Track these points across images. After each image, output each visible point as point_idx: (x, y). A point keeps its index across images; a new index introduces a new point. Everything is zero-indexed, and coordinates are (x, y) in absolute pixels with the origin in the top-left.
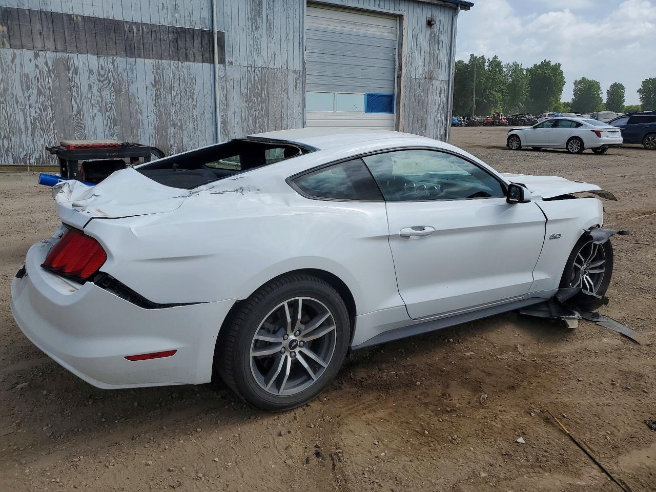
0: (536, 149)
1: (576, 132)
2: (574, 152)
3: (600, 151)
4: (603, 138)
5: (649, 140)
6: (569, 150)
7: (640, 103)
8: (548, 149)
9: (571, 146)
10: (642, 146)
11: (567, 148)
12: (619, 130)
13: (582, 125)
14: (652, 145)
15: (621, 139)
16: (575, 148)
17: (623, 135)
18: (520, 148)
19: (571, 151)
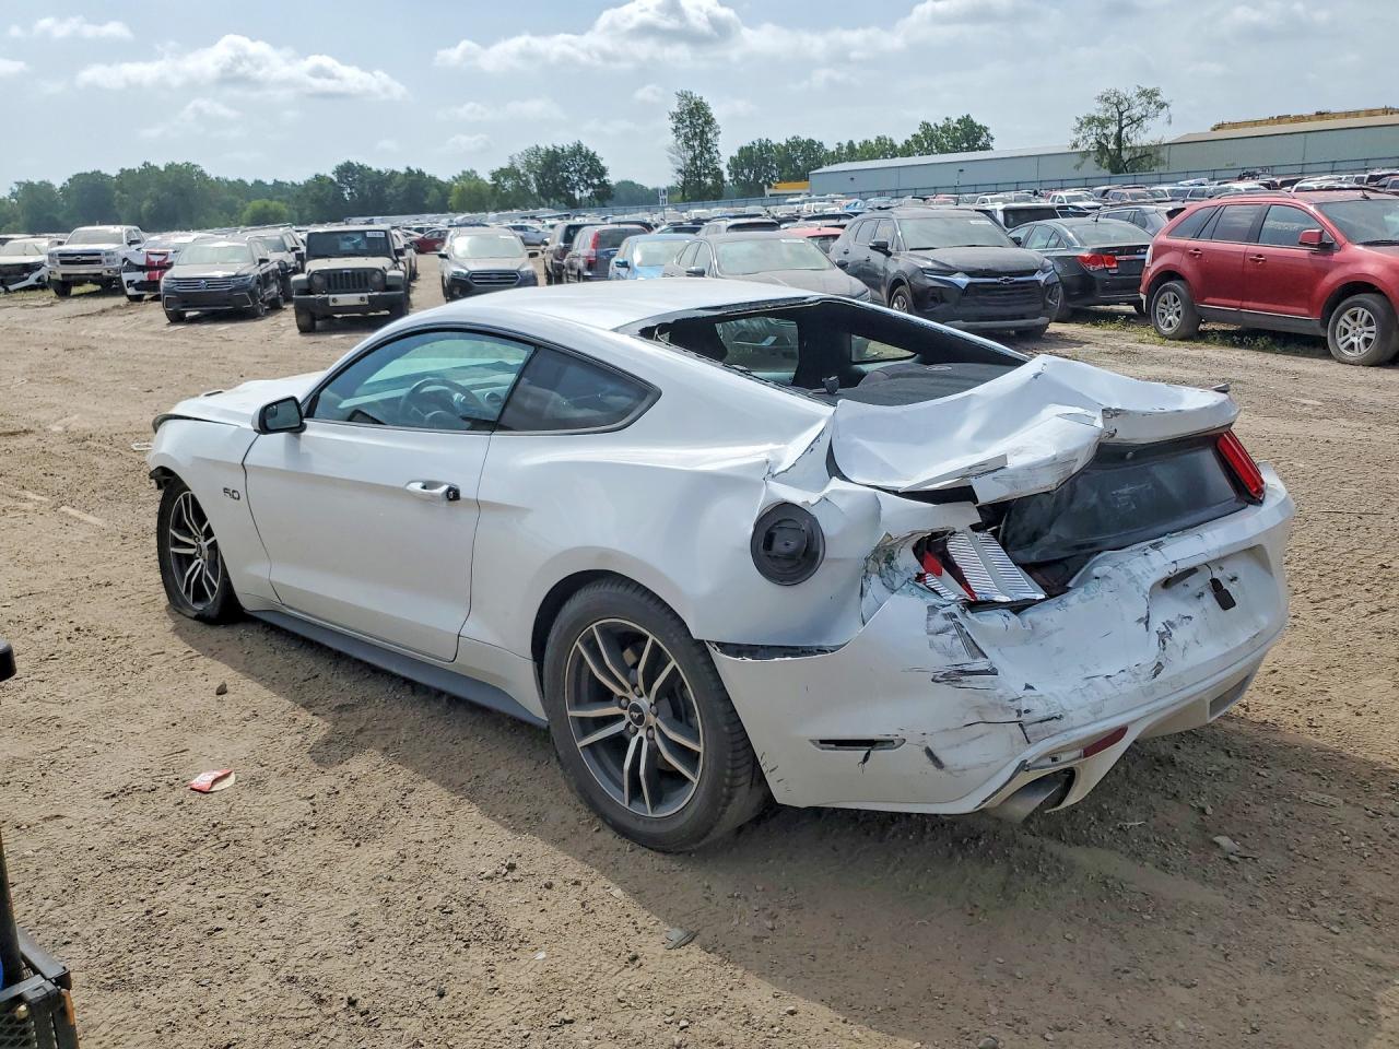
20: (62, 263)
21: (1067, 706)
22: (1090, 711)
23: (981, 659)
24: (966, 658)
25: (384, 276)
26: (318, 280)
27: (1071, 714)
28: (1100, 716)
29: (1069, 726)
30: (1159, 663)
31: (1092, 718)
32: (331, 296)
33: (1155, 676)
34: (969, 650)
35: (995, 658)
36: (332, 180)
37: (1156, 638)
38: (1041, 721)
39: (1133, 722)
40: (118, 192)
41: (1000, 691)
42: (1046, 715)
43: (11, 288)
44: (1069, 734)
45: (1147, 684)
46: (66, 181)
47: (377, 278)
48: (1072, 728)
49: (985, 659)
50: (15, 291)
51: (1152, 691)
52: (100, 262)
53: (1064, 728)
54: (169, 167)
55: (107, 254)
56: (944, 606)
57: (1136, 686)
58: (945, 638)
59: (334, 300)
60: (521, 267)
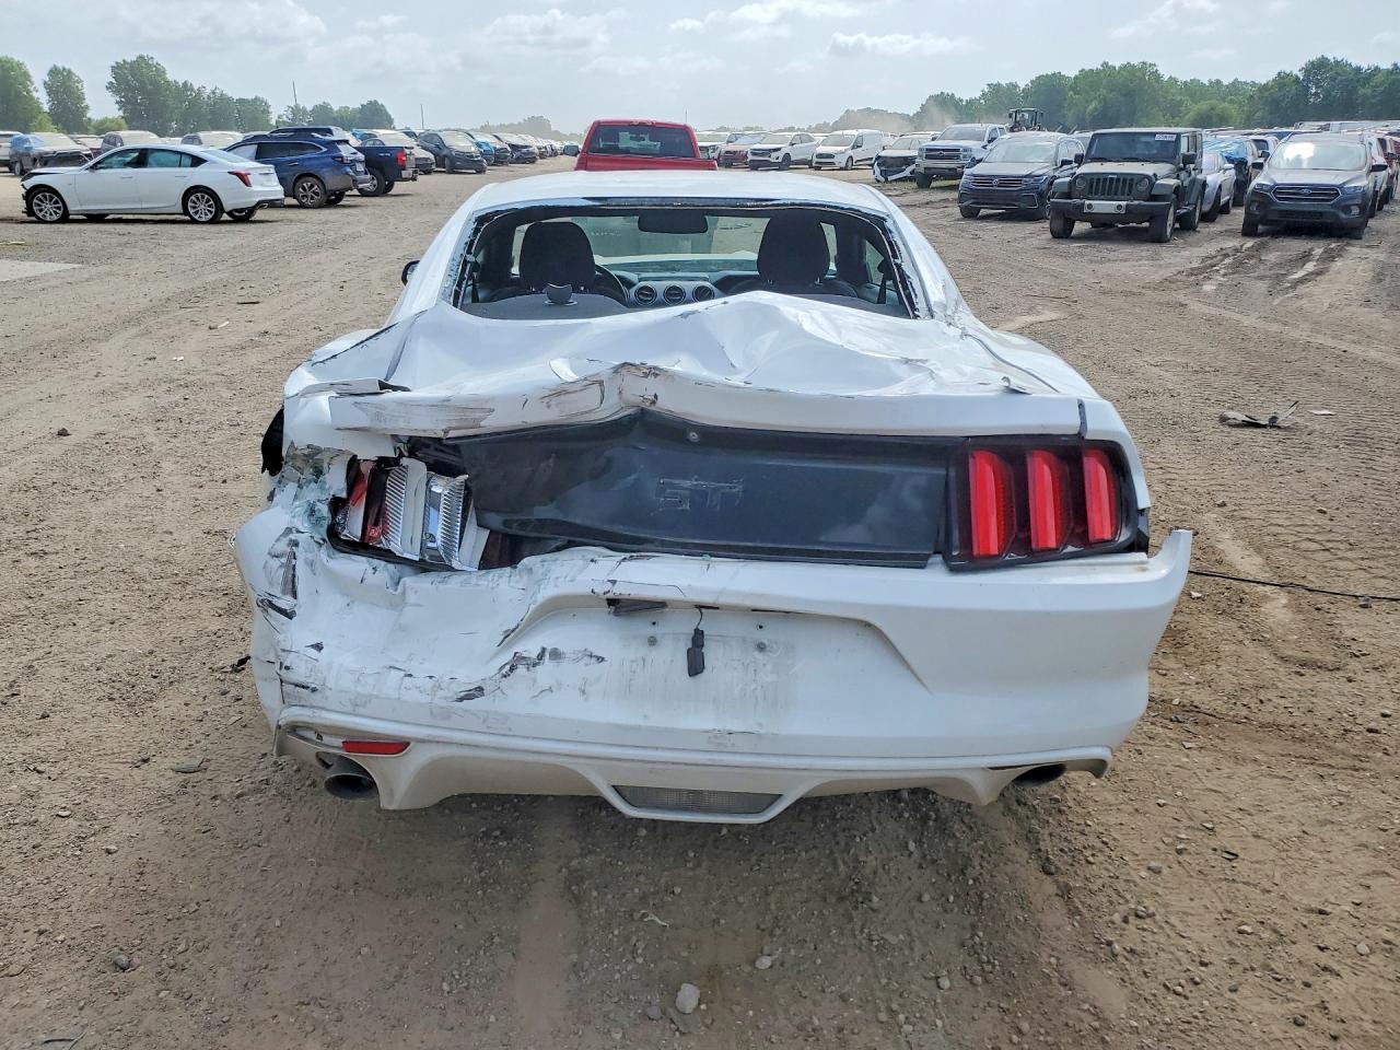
0: (96, 218)
1: (197, 176)
2: (203, 220)
3: (243, 216)
4: (256, 188)
5: (304, 188)
6: (190, 216)
7: (121, 113)
8: (125, 217)
9: (194, 208)
10: (295, 202)
11: (186, 212)
12: (273, 171)
13: (206, 161)
14: (312, 198)
15: (280, 188)
16: (204, 210)
17: (282, 181)
18: (65, 218)
19: (196, 217)
20: (928, 157)
21: (331, 683)
22: (350, 700)
23: (289, 598)
24: (277, 591)
25: (1152, 185)
26: (1081, 185)
27: (328, 693)
28: (360, 710)
29: (320, 705)
30: (480, 689)
31: (350, 709)
32: (1087, 202)
33: (461, 700)
34: (285, 582)
35: (303, 604)
36: (1297, 78)
37: (508, 657)
38: (297, 685)
39: (422, 741)
40: (1071, 93)
41: (281, 637)
42: (302, 680)
43: (890, 178)
44: (318, 712)
45: (443, 703)
46: (1028, 82)
47: (1143, 187)
48: (323, 709)
49: (292, 599)
50: (895, 180)
51: (447, 714)
52: (958, 157)
53: (315, 704)
54: (1124, 68)
55: (965, 150)
56: (298, 532)
57: (426, 699)
58: (275, 563)
59: (1090, 206)
60: (1344, 183)
